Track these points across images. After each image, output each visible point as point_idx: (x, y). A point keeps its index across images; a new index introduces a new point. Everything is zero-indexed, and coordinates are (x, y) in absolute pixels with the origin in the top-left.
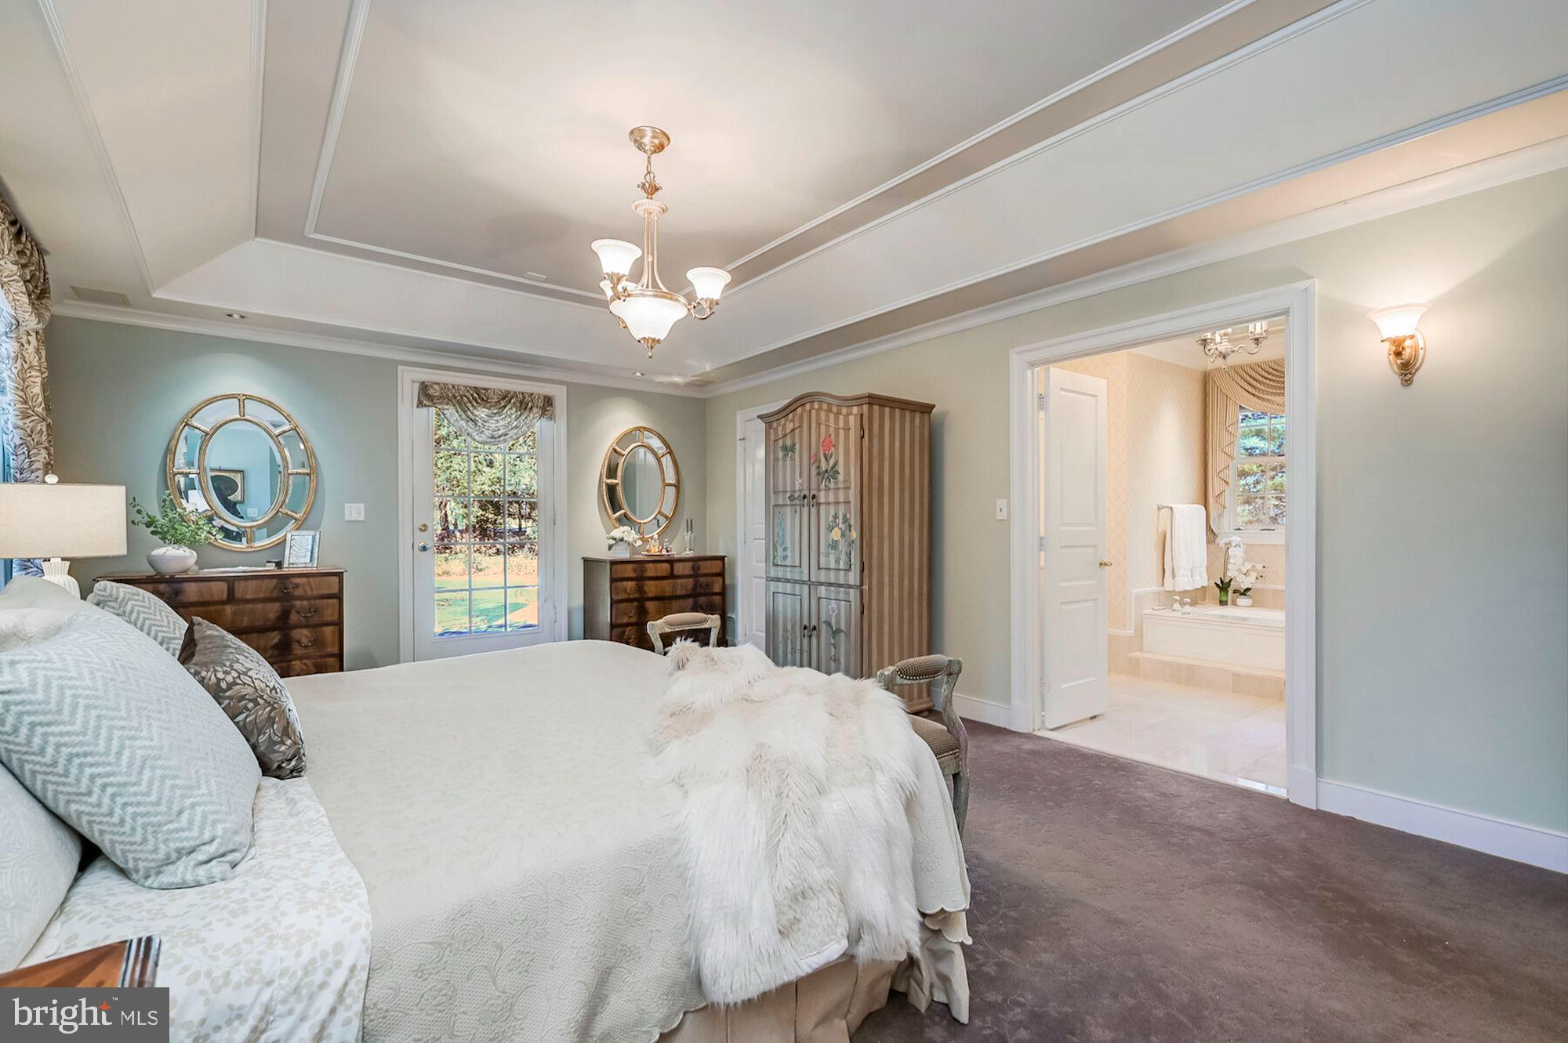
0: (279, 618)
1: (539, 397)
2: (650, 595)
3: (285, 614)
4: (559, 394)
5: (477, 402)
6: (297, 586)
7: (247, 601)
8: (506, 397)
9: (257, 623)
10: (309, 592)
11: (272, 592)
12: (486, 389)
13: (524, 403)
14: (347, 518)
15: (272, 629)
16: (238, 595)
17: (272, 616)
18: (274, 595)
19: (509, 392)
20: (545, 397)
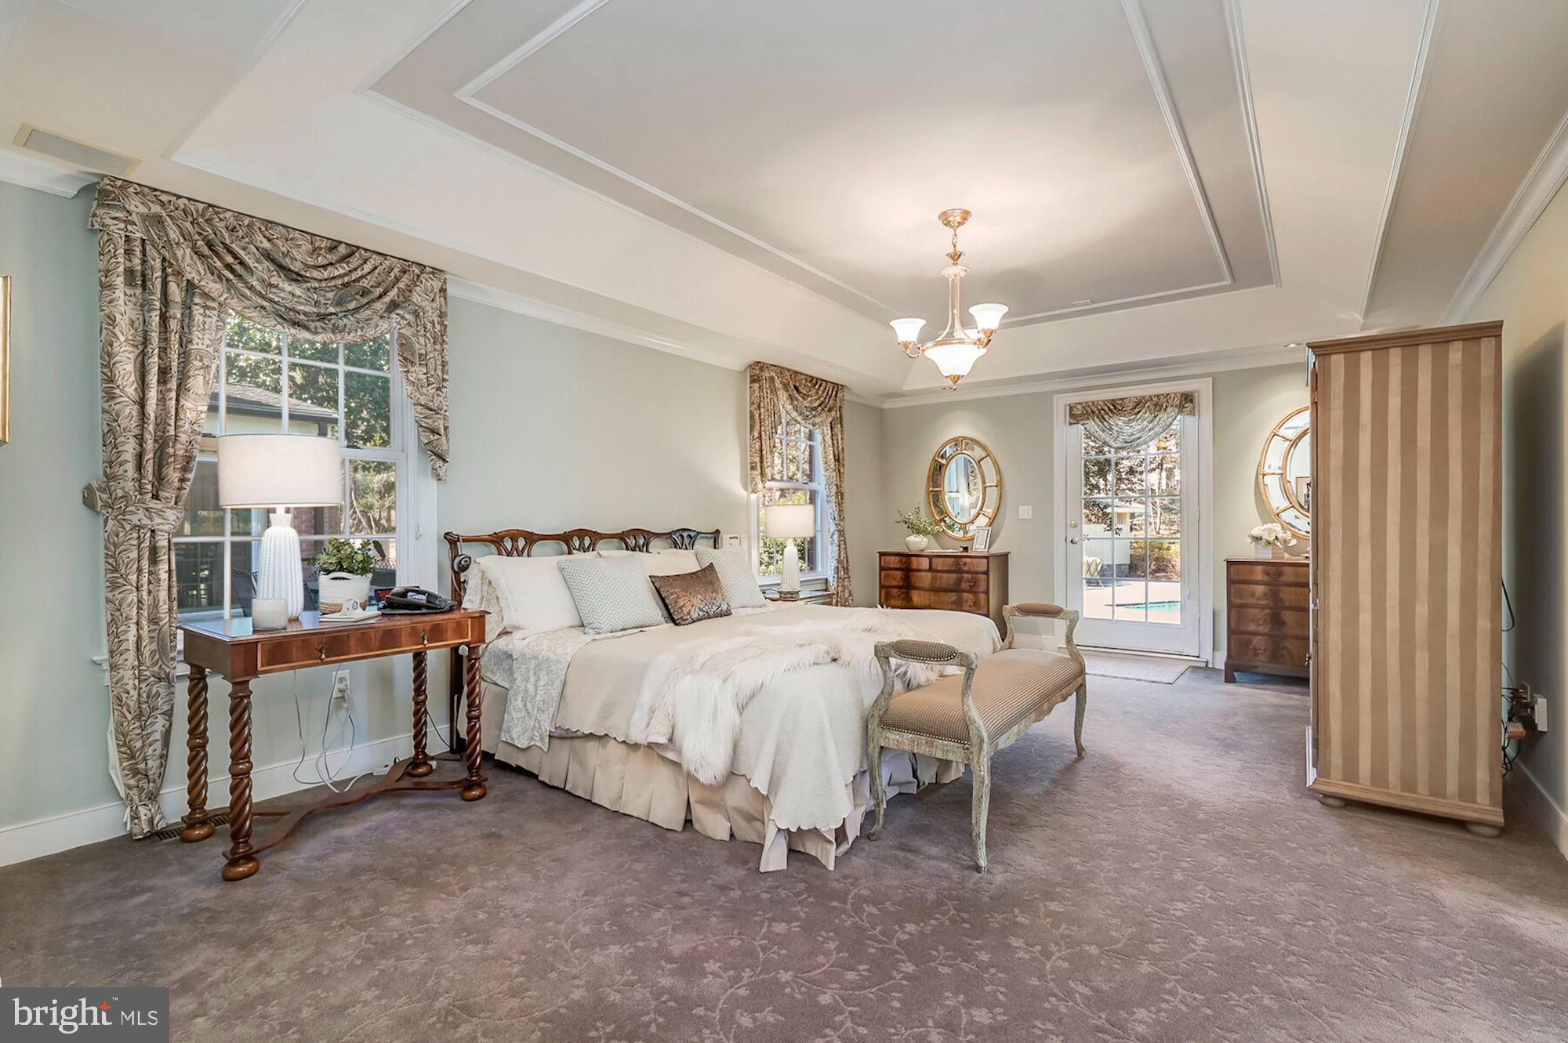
0: (955, 584)
1: (1176, 396)
2: (1287, 604)
3: (959, 581)
4: (1203, 388)
5: (1112, 412)
6: (965, 564)
7: (939, 571)
8: (1140, 404)
9: (943, 586)
10: (972, 569)
11: (952, 566)
12: (1122, 399)
13: (1158, 404)
14: (1021, 517)
15: (951, 591)
16: (934, 567)
17: (951, 582)
18: (953, 568)
19: (1144, 397)
20: (1182, 394)
